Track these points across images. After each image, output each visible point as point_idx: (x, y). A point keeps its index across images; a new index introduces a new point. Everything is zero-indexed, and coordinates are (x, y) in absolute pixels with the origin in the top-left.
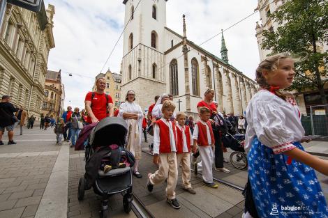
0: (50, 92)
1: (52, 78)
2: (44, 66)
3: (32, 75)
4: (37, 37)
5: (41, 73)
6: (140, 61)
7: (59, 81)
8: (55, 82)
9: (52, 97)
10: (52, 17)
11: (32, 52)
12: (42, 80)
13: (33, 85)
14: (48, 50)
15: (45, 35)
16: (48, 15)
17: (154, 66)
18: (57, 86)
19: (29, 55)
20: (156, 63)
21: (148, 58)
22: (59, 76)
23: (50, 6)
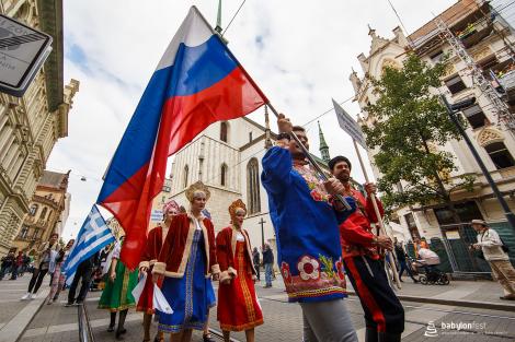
0: (41, 208)
1: (51, 183)
2: (39, 165)
3: (12, 178)
4: (40, 121)
5: (32, 175)
6: (201, 160)
7: (63, 189)
8: (56, 190)
9: (42, 216)
10: (72, 95)
11: (24, 142)
12: (29, 188)
13: (10, 195)
14: (55, 140)
15: (54, 118)
16: (67, 92)
17: (224, 168)
18: (57, 197)
19: (17, 147)
20: (227, 163)
21: (214, 156)
22: (65, 181)
23: (73, 81)
